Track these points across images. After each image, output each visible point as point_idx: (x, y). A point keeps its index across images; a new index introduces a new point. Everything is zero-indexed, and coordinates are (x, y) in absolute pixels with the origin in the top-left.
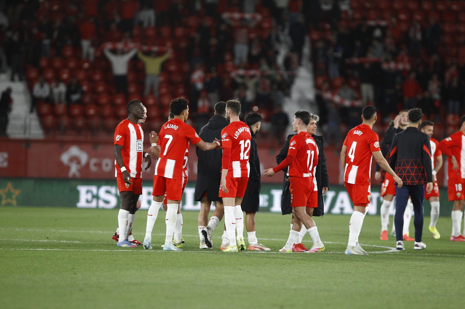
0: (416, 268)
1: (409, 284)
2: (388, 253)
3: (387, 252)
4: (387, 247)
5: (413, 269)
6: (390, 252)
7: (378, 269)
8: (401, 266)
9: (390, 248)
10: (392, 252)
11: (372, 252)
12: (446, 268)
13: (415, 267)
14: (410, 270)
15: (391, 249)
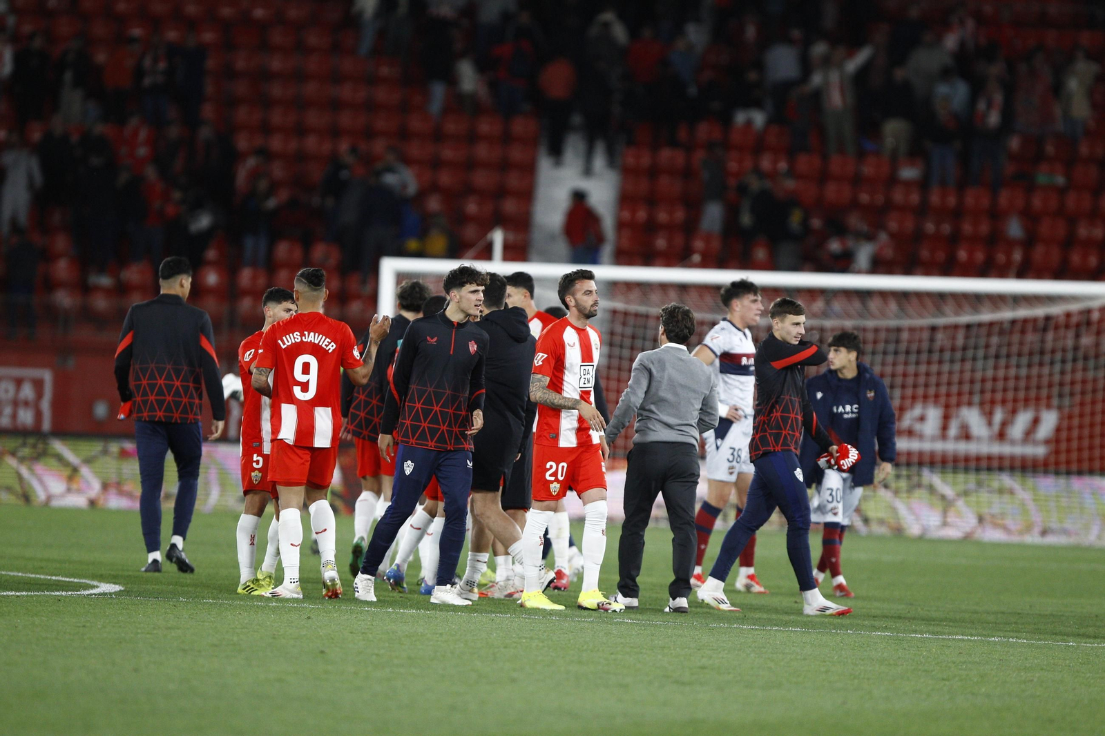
0: (155, 632)
1: (136, 670)
2: (91, 595)
3: (87, 592)
4: (88, 582)
5: (148, 633)
6: (95, 595)
7: (65, 633)
8: (120, 627)
9: (95, 583)
10: (100, 594)
11: (53, 593)
12: (227, 632)
13: (154, 628)
14: (139, 636)
15: (97, 587)
